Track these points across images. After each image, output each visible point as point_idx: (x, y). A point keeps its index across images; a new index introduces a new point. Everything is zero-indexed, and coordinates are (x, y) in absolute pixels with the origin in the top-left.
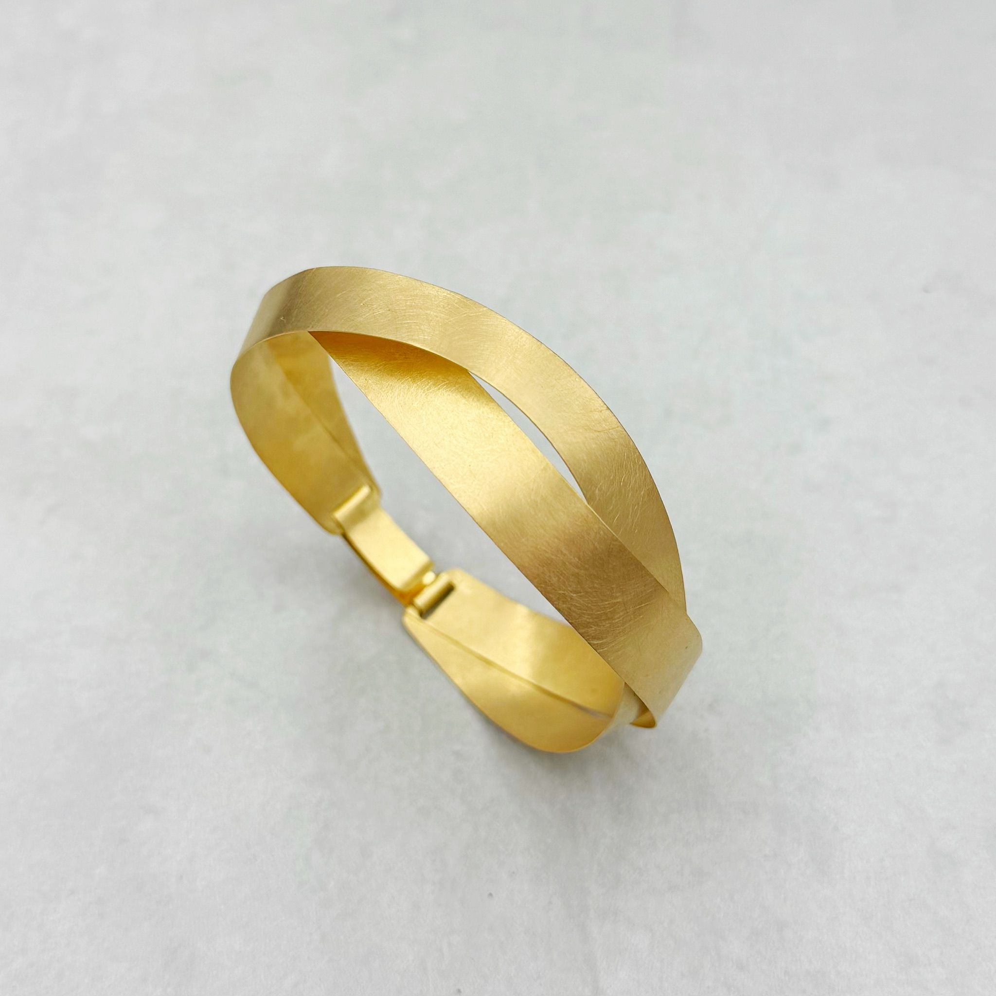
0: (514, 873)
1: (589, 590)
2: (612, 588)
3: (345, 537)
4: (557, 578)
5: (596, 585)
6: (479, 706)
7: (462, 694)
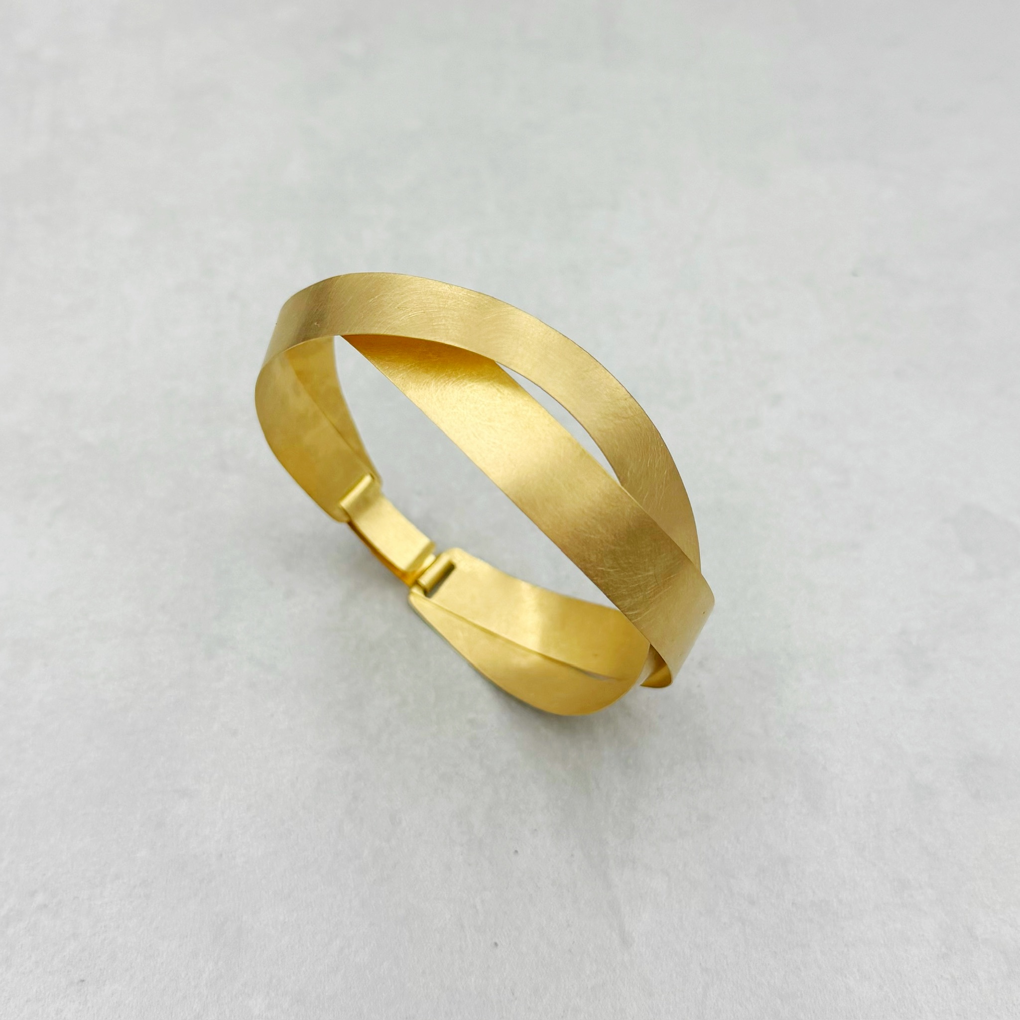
0: (536, 830)
1: (625, 566)
2: (645, 562)
3: (352, 525)
4: (595, 556)
5: (630, 561)
6: (490, 677)
7: (471, 665)
